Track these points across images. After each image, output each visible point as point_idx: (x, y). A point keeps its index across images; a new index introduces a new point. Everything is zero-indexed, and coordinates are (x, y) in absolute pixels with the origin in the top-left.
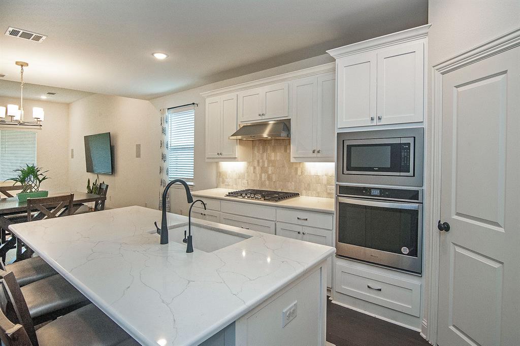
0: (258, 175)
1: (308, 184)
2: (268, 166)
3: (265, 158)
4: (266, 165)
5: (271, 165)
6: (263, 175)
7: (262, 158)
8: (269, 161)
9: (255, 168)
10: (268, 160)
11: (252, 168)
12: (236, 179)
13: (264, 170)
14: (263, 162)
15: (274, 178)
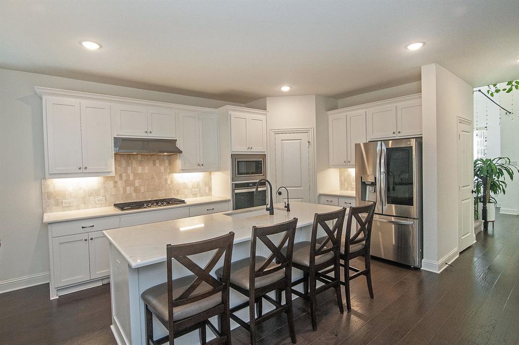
0: (121, 190)
1: (177, 190)
2: (134, 179)
3: (129, 171)
4: (131, 178)
5: (137, 178)
6: (128, 188)
7: (126, 172)
8: (135, 175)
9: (116, 182)
10: (134, 173)
11: (111, 184)
12: (84, 198)
13: (128, 183)
14: (128, 176)
15: (142, 189)
